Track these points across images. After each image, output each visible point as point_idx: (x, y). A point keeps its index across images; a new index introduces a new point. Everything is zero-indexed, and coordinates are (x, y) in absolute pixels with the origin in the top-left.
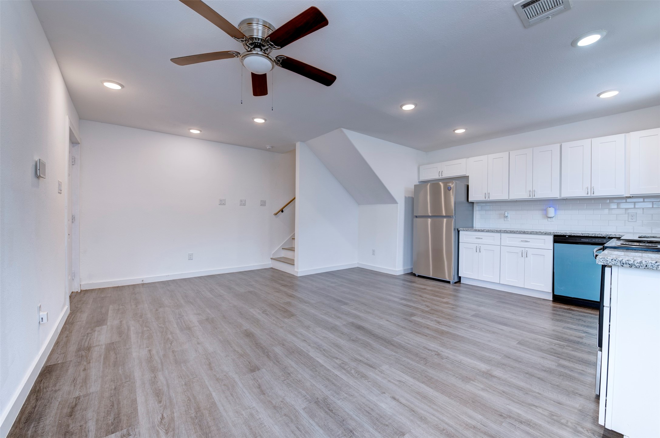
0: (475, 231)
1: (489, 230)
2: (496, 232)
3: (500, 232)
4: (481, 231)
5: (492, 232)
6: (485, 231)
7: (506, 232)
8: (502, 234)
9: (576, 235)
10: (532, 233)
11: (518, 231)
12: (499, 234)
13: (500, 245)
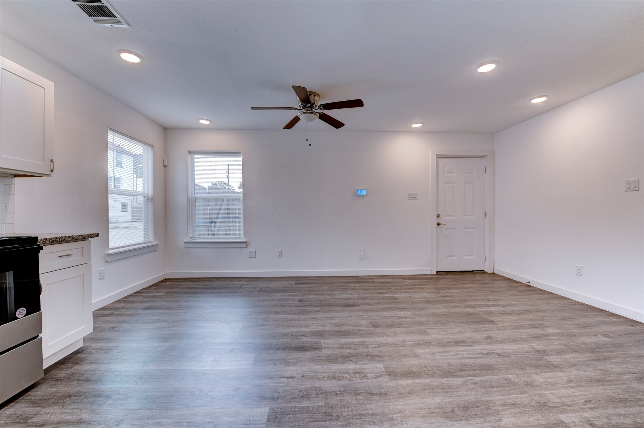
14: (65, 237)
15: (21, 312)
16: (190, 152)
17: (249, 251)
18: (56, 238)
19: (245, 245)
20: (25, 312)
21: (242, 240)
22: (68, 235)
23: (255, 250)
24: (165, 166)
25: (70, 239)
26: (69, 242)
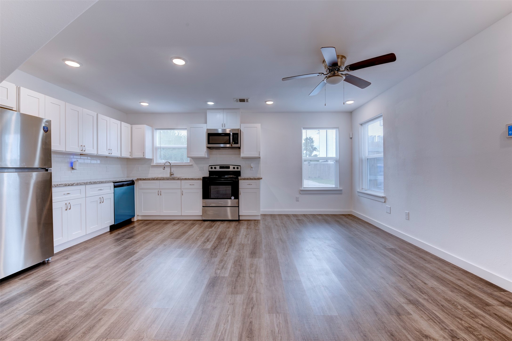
0: (65, 186)
1: (78, 183)
2: (84, 184)
3: (86, 184)
4: (71, 185)
5: (81, 184)
6: (74, 184)
7: (91, 183)
8: (87, 186)
9: (123, 181)
10: (106, 182)
11: (98, 182)
12: (84, 186)
13: (86, 197)
14: (248, 178)
15: (233, 198)
16: (361, 125)
17: (386, 206)
18: (245, 178)
19: (383, 200)
20: (234, 198)
21: (382, 195)
22: (249, 177)
23: (390, 207)
24: (351, 138)
25: (250, 179)
26: (249, 180)
